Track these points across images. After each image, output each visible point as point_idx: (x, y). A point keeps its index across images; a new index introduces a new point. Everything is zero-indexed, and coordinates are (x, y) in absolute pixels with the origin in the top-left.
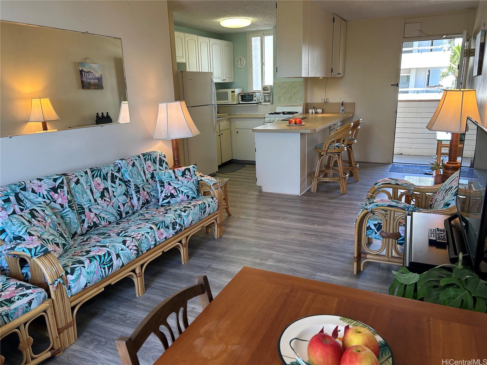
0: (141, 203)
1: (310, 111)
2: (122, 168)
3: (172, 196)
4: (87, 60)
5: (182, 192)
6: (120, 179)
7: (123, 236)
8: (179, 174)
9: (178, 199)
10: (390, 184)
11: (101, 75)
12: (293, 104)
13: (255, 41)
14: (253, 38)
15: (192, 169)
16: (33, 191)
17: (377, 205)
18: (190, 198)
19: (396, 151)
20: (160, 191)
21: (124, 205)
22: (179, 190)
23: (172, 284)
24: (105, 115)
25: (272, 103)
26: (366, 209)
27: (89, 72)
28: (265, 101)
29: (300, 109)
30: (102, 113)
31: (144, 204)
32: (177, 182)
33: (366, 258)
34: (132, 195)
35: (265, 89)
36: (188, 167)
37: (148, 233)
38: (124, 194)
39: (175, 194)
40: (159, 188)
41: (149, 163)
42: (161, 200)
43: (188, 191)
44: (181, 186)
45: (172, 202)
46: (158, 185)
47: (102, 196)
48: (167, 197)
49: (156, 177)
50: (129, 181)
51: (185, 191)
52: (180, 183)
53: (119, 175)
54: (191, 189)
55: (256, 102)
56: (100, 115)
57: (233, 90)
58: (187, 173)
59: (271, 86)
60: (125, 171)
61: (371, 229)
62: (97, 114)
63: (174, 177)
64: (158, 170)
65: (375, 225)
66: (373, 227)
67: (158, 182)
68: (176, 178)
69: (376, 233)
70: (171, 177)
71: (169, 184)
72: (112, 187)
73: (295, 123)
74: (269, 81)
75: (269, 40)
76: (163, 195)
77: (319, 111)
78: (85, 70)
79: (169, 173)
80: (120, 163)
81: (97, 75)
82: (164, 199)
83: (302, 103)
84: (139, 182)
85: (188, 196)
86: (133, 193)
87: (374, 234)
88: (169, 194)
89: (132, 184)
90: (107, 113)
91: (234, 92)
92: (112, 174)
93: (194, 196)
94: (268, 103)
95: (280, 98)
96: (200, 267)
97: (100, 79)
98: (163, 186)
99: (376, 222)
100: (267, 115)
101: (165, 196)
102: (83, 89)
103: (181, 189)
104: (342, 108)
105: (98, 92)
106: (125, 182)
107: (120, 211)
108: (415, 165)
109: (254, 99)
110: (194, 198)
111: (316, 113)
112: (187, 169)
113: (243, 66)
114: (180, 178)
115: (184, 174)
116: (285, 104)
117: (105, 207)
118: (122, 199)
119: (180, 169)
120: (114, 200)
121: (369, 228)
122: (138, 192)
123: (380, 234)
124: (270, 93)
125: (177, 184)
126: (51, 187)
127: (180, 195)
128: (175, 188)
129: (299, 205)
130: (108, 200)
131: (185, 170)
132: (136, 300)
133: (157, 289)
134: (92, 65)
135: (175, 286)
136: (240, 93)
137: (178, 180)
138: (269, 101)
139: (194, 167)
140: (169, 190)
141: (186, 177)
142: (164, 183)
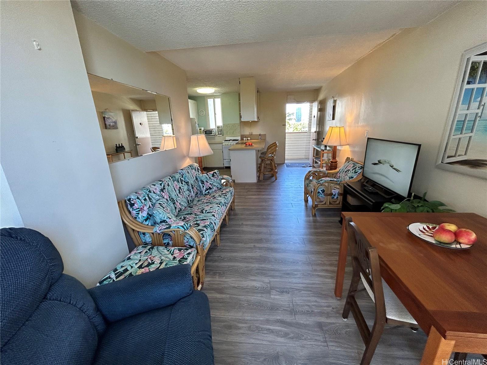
0: (195, 194)
1: (244, 139)
2: (183, 175)
3: (210, 188)
4: (107, 110)
5: (215, 185)
6: (184, 182)
7: (207, 213)
8: (211, 176)
9: (213, 190)
11: (116, 120)
12: (235, 135)
13: (210, 101)
14: (208, 100)
15: (217, 172)
16: (154, 193)
17: (325, 181)
18: (219, 188)
20: (202, 187)
21: (189, 196)
22: (213, 185)
23: (232, 236)
24: (121, 145)
25: (223, 135)
26: (320, 183)
27: (109, 118)
28: (219, 134)
29: (239, 138)
30: (119, 144)
31: (196, 195)
32: (211, 180)
33: (317, 207)
34: (190, 190)
35: (218, 127)
36: (214, 171)
37: (219, 209)
38: (188, 190)
39: (211, 187)
40: (201, 185)
41: (193, 170)
42: (204, 191)
43: (218, 185)
44: (214, 183)
45: (210, 192)
46: (200, 184)
47: (180, 192)
48: (207, 189)
49: (198, 179)
50: (188, 182)
51: (216, 185)
52: (213, 181)
53: (183, 179)
54: (219, 183)
55: (214, 135)
56: (118, 146)
57: (200, 128)
58: (215, 175)
59: (222, 126)
60: (186, 176)
61: (320, 193)
62: (116, 145)
63: (208, 178)
64: (198, 175)
65: (321, 191)
66: (321, 192)
67: (200, 182)
68: (210, 178)
69: (322, 194)
70: (207, 178)
71: (207, 182)
72: (182, 186)
73: (249, 145)
74: (220, 123)
75: (218, 101)
76: (205, 188)
77: (249, 139)
78: (106, 116)
79: (205, 176)
80: (182, 172)
81: (114, 120)
82: (206, 191)
83: (239, 135)
84: (192, 182)
85: (218, 188)
86: (191, 188)
87: (321, 195)
88: (208, 188)
89: (190, 183)
90: (122, 144)
91: (201, 129)
92: (180, 178)
93: (221, 187)
94: (221, 135)
95: (227, 132)
96: (238, 225)
97: (115, 123)
98: (204, 183)
99: (322, 189)
100: (223, 142)
101: (206, 189)
102: (106, 129)
103: (214, 184)
104: (260, 137)
105: (115, 131)
106: (186, 183)
107: (188, 200)
109: (213, 133)
110: (220, 188)
111: (248, 140)
112: (214, 172)
113: (203, 115)
114: (212, 178)
115: (213, 176)
116: (230, 136)
117: (182, 198)
118: (187, 192)
119: (210, 173)
120: (184, 194)
121: (319, 192)
122: (193, 188)
123: (324, 194)
124: (221, 130)
125: (211, 181)
126: (160, 189)
127: (214, 188)
128: (210, 184)
130: (182, 194)
131: (213, 173)
132: (218, 248)
133: (225, 240)
134: (110, 113)
135: (233, 237)
136: (203, 130)
137: (211, 179)
138: (221, 134)
139: (217, 171)
140: (207, 185)
141: (215, 177)
142: (203, 181)
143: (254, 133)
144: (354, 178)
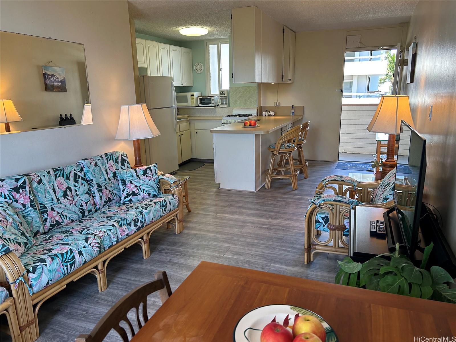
0: (103, 201)
1: (264, 113)
2: (84, 168)
3: (134, 194)
4: (51, 64)
5: (144, 190)
6: (83, 179)
7: (86, 234)
8: (140, 173)
9: (140, 197)
10: (335, 180)
11: (65, 78)
12: (248, 107)
13: (213, 49)
14: (210, 46)
15: (153, 168)
17: (324, 200)
18: (151, 195)
19: (341, 150)
20: (122, 190)
21: (86, 203)
22: (140, 189)
23: (134, 279)
24: (69, 116)
25: (229, 106)
26: (315, 204)
27: (53, 75)
28: (222, 104)
29: (254, 112)
30: (66, 115)
31: (106, 202)
32: (138, 180)
33: (315, 249)
34: (94, 194)
35: (222, 93)
36: (149, 166)
37: (110, 230)
38: (87, 193)
39: (137, 192)
40: (121, 187)
41: (111, 162)
42: (123, 198)
43: (149, 189)
44: (143, 185)
45: (133, 200)
46: (120, 184)
47: (65, 195)
48: (128, 195)
49: (118, 176)
50: (92, 180)
51: (146, 189)
52: (142, 181)
53: (82, 175)
54: (152, 187)
55: (214, 105)
56: (64, 116)
57: (192, 93)
58: (148, 172)
59: (227, 90)
60: (88, 171)
61: (320, 222)
62: (61, 115)
63: (135, 176)
64: (120, 169)
65: (323, 218)
66: (321, 221)
67: (120, 181)
68: (138, 176)
69: (324, 226)
70: (133, 176)
71: (131, 183)
72: (75, 186)
73: (250, 125)
74: (226, 86)
75: (225, 48)
76: (125, 193)
77: (272, 113)
78: (48, 73)
79: (131, 172)
80: (82, 163)
81: (61, 78)
82: (126, 197)
83: (256, 106)
84: (101, 181)
85: (149, 194)
86: (96, 191)
87: (322, 226)
88: (131, 193)
89: (95, 183)
90: (71, 115)
91: (193, 95)
92: (75, 174)
93: (156, 194)
94: (225, 106)
95: (236, 101)
96: (161, 262)
97: (63, 82)
98: (125, 184)
99: (324, 216)
100: (224, 117)
101: (127, 194)
102: (46, 91)
103: (142, 187)
104: (292, 111)
105: (61, 94)
106: (87, 181)
107: (83, 209)
108: (359, 163)
109: (212, 102)
110: (155, 195)
111: (269, 115)
112: (148, 168)
113: (202, 71)
114: (142, 177)
115: (145, 173)
116: (241, 107)
117: (68, 206)
118: (85, 197)
119: (141, 168)
120: (77, 199)
121: (317, 221)
122: (100, 190)
123: (328, 226)
124: (226, 97)
125: (139, 182)
126: (12, 187)
127: (142, 193)
128: (136, 186)
129: (255, 201)
130: (71, 199)
131: (146, 169)
132: (98, 296)
133: (119, 284)
134: (55, 68)
135: (136, 281)
136: (198, 97)
137: (140, 179)
138: (226, 104)
139: (155, 166)
140: (130, 188)
141: (147, 176)
142: (125, 182)
143: (283, 104)
144: (389, 200)
